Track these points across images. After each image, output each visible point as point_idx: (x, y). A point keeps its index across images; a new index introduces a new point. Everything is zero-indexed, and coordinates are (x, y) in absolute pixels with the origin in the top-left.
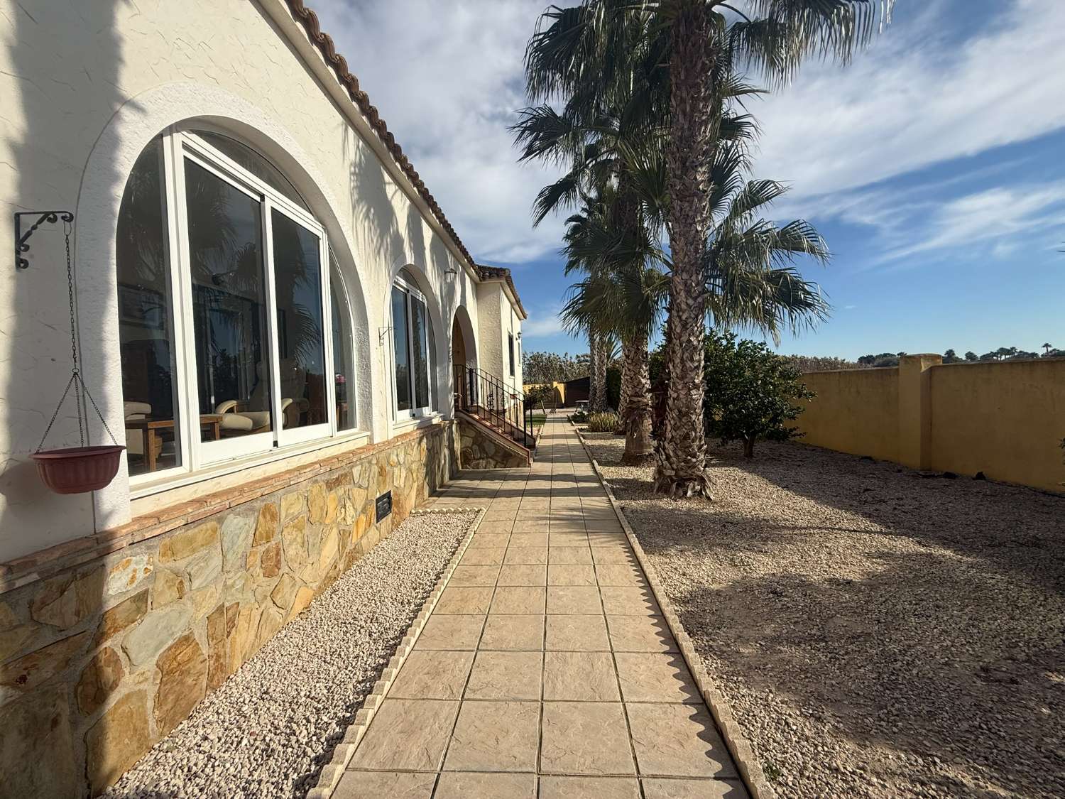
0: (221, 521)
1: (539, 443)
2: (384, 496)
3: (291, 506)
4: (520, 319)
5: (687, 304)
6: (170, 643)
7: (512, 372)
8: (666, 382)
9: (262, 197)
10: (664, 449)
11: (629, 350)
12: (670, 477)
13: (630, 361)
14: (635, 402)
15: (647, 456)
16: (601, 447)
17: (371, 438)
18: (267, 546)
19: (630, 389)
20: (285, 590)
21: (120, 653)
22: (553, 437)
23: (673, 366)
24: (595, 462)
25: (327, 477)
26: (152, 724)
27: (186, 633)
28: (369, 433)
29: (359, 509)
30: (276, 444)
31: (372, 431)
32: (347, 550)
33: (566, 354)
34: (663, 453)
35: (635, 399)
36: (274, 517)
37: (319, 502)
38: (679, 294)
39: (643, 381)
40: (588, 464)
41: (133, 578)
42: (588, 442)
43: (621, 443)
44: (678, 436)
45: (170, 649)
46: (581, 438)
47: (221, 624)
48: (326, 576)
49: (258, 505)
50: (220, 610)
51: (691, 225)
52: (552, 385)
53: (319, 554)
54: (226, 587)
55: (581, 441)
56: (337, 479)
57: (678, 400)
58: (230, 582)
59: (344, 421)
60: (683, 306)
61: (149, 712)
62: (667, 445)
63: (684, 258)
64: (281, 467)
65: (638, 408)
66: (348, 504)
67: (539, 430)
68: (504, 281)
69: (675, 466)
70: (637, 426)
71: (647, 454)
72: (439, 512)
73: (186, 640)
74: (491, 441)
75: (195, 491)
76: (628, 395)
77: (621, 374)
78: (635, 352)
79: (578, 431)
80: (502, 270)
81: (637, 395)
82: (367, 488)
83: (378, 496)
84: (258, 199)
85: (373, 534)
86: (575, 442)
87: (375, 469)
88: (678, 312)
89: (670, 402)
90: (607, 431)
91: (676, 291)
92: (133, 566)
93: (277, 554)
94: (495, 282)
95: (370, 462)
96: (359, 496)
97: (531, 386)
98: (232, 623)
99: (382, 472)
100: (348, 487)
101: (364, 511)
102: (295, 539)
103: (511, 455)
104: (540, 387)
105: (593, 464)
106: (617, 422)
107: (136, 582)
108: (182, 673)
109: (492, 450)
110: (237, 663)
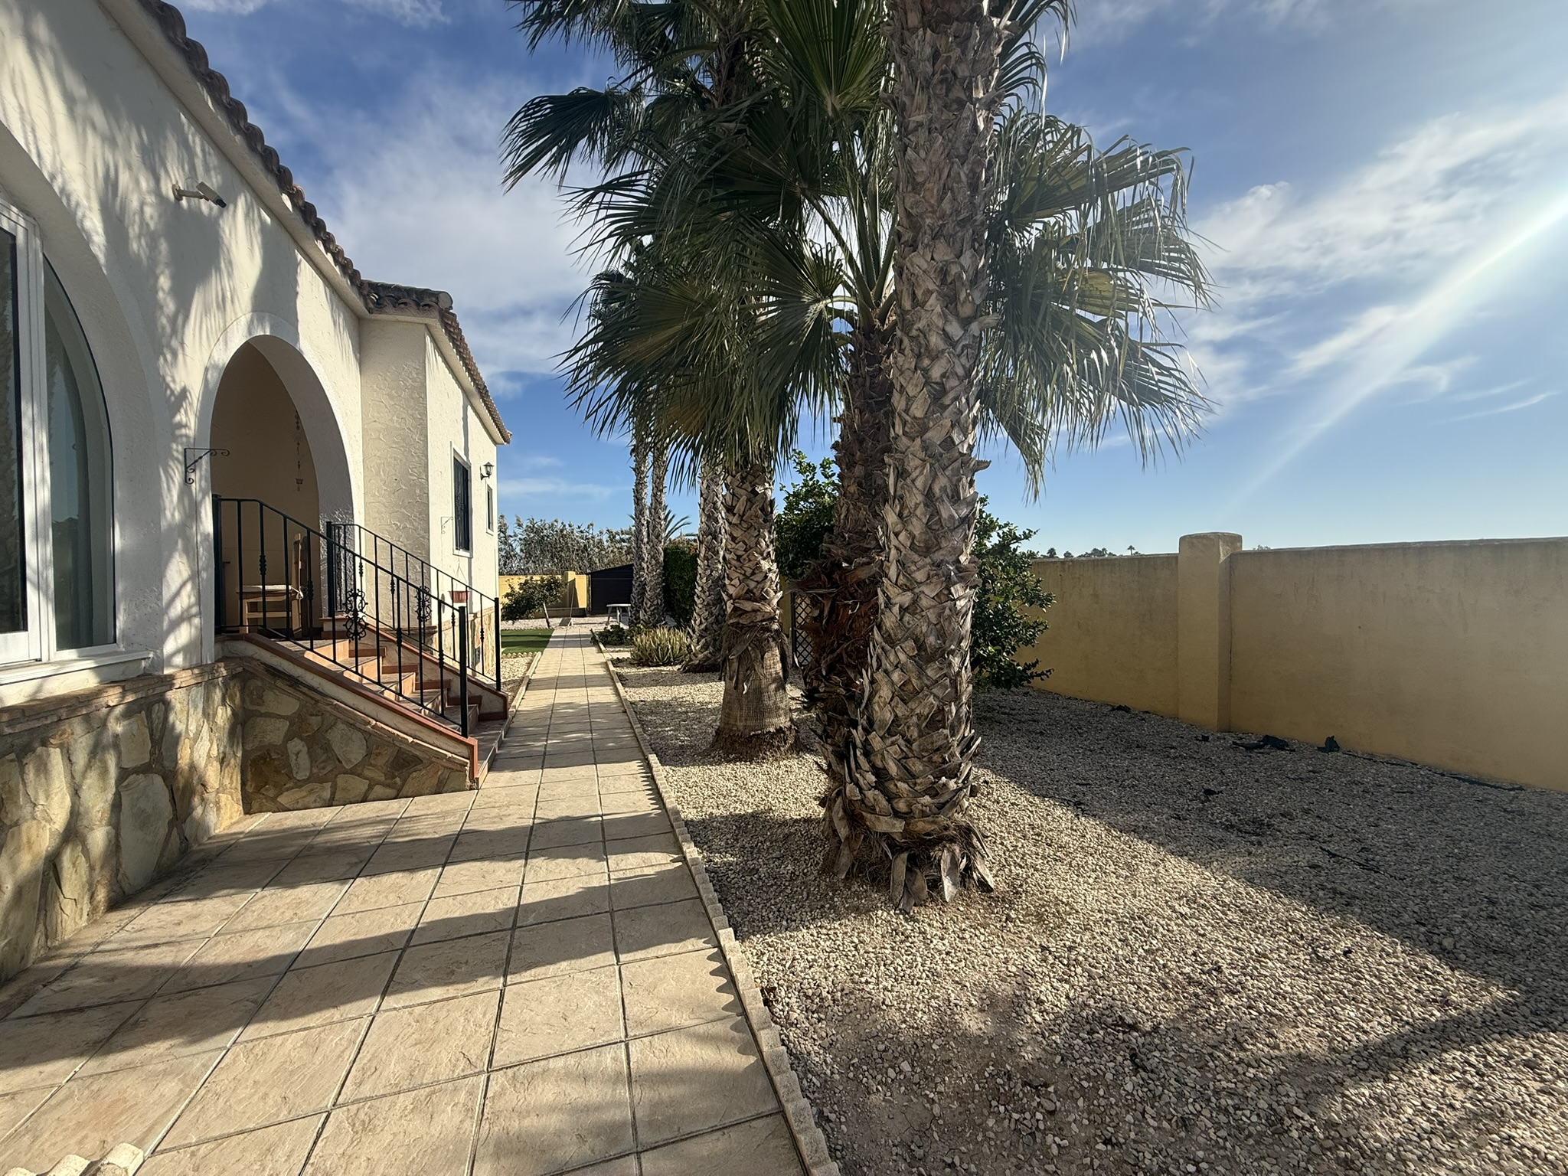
4: (495, 442)
14: (746, 612)
15: (772, 736)
19: (736, 582)
24: (653, 758)
35: (748, 606)
39: (765, 565)
40: (634, 766)
42: (632, 694)
43: (710, 693)
51: (963, 103)
52: (565, 576)
55: (617, 693)
65: (752, 627)
68: (435, 323)
69: (901, 806)
70: (751, 668)
71: (772, 730)
76: (730, 596)
79: (611, 667)
80: (430, 294)
81: (750, 595)
86: (603, 695)
90: (668, 664)
94: (410, 317)
97: (523, 579)
104: (542, 580)
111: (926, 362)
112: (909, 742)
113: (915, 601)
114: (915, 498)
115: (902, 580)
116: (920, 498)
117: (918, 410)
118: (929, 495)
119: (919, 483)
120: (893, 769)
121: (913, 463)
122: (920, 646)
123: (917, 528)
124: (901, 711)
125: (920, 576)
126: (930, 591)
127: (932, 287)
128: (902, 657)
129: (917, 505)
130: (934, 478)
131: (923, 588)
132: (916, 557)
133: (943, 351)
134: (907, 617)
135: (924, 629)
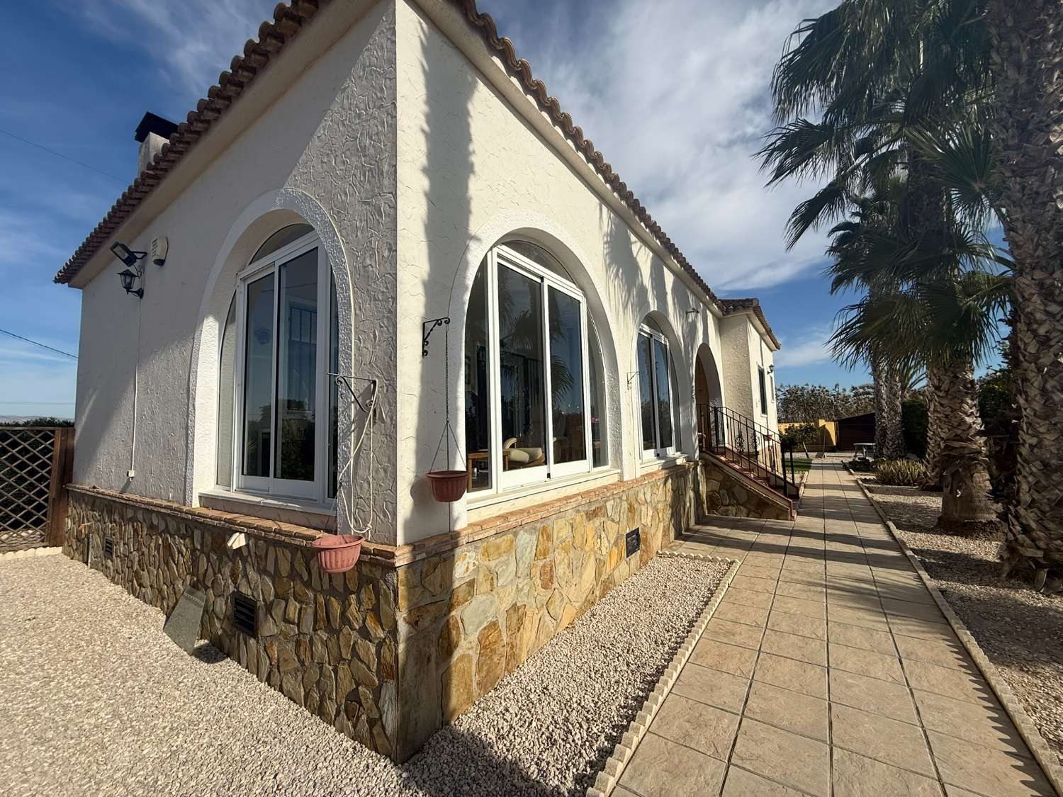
0: (516, 534)
1: (803, 492)
2: (633, 532)
3: (561, 531)
4: (771, 350)
5: (1047, 313)
6: (485, 624)
7: (764, 410)
8: (1014, 421)
9: (542, 278)
10: (1017, 517)
11: (939, 380)
12: (1034, 559)
13: (941, 394)
14: (956, 448)
15: (984, 525)
16: (897, 505)
17: (621, 475)
18: (544, 561)
19: (946, 430)
20: (557, 603)
21: (460, 621)
22: (823, 487)
23: (1026, 400)
24: (891, 524)
25: (586, 508)
26: (474, 684)
27: (494, 620)
28: (619, 471)
29: (612, 542)
30: (549, 476)
31: (622, 469)
32: (602, 579)
33: (837, 386)
34: (1016, 523)
35: (956, 444)
36: (549, 538)
37: (581, 530)
38: (1029, 300)
39: (969, 420)
40: (879, 526)
41: (468, 568)
42: (878, 497)
43: (935, 502)
45: (485, 629)
46: (866, 491)
47: (515, 618)
48: (586, 599)
49: (539, 525)
50: (514, 607)
51: (1045, 204)
52: (817, 424)
53: (581, 577)
54: (519, 590)
55: (866, 496)
56: (594, 511)
57: (1041, 448)
58: (520, 586)
59: (599, 460)
60: (1039, 316)
61: (474, 674)
62: (1022, 511)
63: (1035, 250)
64: (553, 496)
65: (962, 457)
66: (603, 535)
67: (802, 478)
68: (751, 312)
69: (1042, 544)
70: (962, 480)
71: (983, 521)
72: (686, 557)
73: (494, 625)
74: (742, 486)
75: (500, 510)
76: (942, 439)
77: (928, 410)
78: (951, 382)
79: (860, 482)
80: (747, 300)
81: (958, 438)
82: (618, 523)
83: (628, 531)
84: (539, 281)
85: (624, 569)
86: (858, 495)
87: (625, 505)
88: (1029, 324)
89: (1025, 451)
90: (909, 484)
91: (1023, 297)
92: (467, 560)
93: (551, 570)
94: (741, 314)
95: (620, 498)
96: (612, 530)
97: (788, 425)
98: (520, 621)
99: (631, 509)
100: (603, 519)
101: (616, 544)
102: (563, 560)
103: (768, 504)
104: (801, 426)
105: (888, 527)
106: (925, 473)
107: (469, 571)
108: (491, 651)
109: (744, 498)
110: (524, 657)
112: (1043, 512)
114: (1034, 392)
115: (1030, 432)
116: (1037, 392)
117: (1032, 349)
118: (1043, 390)
119: (1036, 384)
121: (1031, 375)
122: (1046, 465)
124: (1036, 496)
128: (1034, 469)
129: (1035, 396)
130: (1046, 381)
131: (1044, 436)
135: (1048, 456)
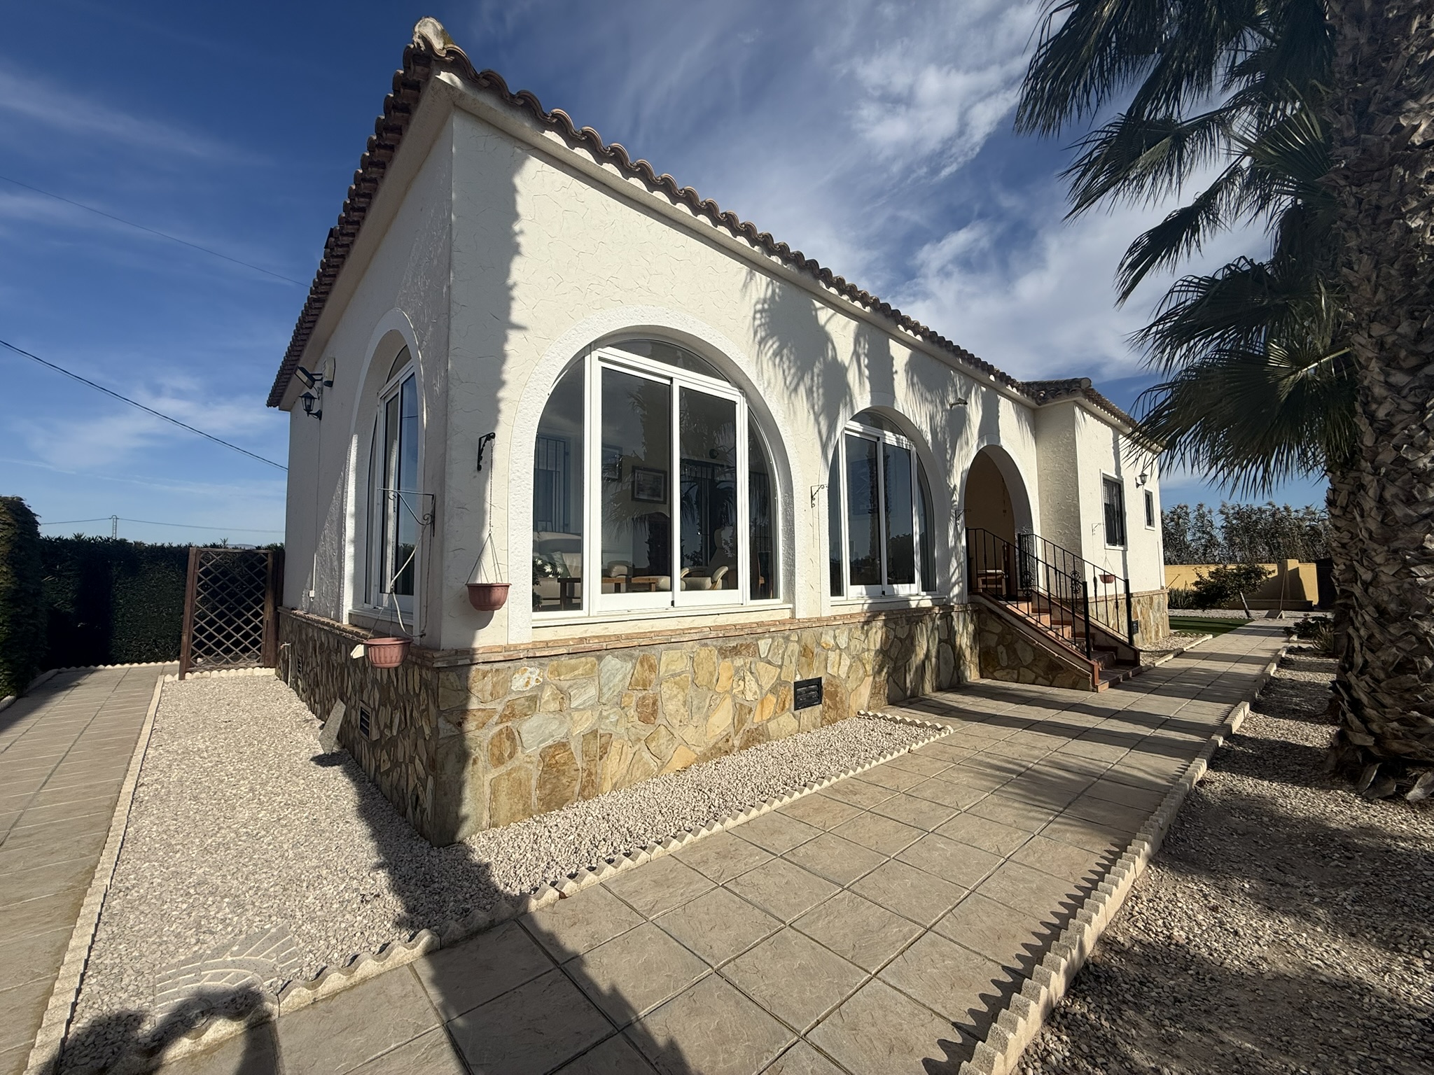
0: (600, 658)
2: (809, 682)
3: (673, 662)
6: (550, 742)
7: (1115, 540)
9: (671, 379)
12: (1364, 749)
17: (793, 611)
18: (644, 693)
20: (661, 741)
21: (516, 734)
25: (720, 643)
26: (534, 799)
27: (564, 740)
28: (791, 606)
29: (767, 687)
30: (673, 603)
31: (794, 604)
32: (747, 726)
36: (652, 668)
37: (708, 666)
41: (528, 682)
42: (1283, 674)
44: (1379, 664)
45: (550, 747)
47: (595, 747)
48: (714, 746)
49: (636, 653)
50: (594, 733)
53: (707, 718)
54: (601, 717)
56: (734, 648)
57: (1377, 586)
58: (605, 713)
61: (533, 788)
64: (672, 624)
66: (748, 677)
68: (1081, 398)
72: (890, 720)
73: (563, 745)
74: (1027, 642)
80: (1075, 381)
82: (781, 667)
83: (798, 678)
84: (668, 382)
85: (787, 721)
87: (794, 647)
92: (527, 674)
93: (654, 703)
94: (1067, 400)
95: (787, 639)
96: (769, 676)
98: (604, 750)
99: (805, 652)
100: (749, 660)
101: (773, 690)
102: (676, 696)
103: (1061, 668)
107: (530, 687)
108: (558, 771)
110: (607, 786)
111: (1374, 406)
112: (1376, 681)
113: (1375, 577)
120: (1365, 699)
123: (1373, 526)
125: (1379, 559)
126: (1390, 570)
127: (1370, 355)
132: (1376, 546)
133: (1386, 398)
134: (1371, 590)
